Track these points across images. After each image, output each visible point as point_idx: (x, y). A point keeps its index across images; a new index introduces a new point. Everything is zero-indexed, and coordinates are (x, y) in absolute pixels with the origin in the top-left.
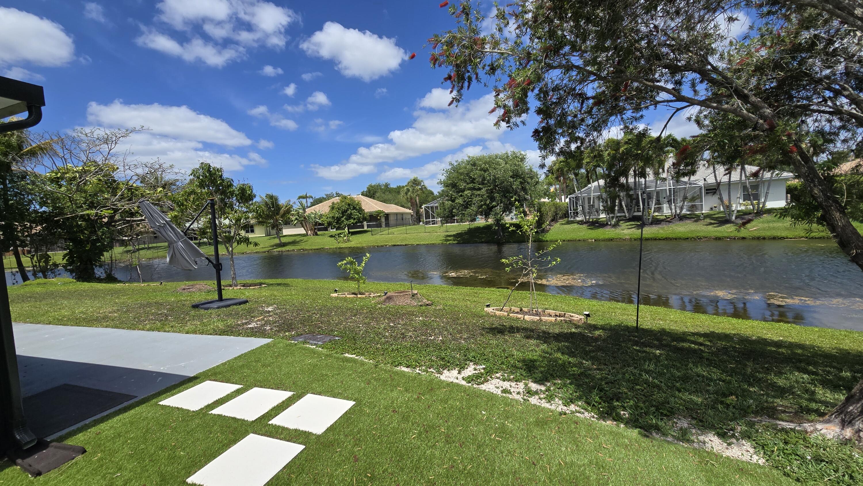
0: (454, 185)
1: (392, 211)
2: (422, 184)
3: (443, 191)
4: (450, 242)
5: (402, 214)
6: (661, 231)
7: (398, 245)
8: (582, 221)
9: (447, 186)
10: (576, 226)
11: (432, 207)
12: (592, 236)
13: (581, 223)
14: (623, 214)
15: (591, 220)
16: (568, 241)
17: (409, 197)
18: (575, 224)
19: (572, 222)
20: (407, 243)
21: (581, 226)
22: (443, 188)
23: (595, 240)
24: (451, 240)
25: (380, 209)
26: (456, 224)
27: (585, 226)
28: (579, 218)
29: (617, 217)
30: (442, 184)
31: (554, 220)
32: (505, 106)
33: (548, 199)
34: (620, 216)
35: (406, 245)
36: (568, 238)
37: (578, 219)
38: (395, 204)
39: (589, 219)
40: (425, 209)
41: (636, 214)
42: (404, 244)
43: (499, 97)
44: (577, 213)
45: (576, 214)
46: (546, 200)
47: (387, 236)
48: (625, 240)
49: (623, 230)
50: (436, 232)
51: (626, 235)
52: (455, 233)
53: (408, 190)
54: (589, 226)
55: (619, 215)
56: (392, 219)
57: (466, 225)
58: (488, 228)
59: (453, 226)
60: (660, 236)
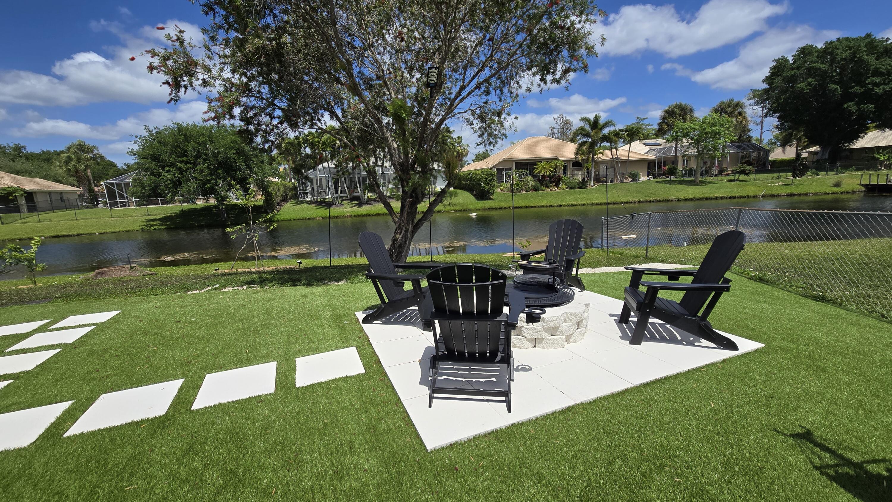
0: (155, 158)
1: (40, 188)
2: (95, 152)
3: (137, 164)
4: (156, 227)
5: (61, 193)
6: (373, 209)
7: (63, 236)
8: (311, 201)
9: (144, 158)
10: (305, 205)
11: (118, 185)
12: (320, 214)
13: (310, 203)
14: (346, 195)
15: (319, 200)
16: (299, 219)
17: (72, 169)
18: (305, 204)
19: (302, 202)
20: (81, 232)
21: (310, 206)
22: (136, 160)
23: (323, 218)
24: (155, 225)
25: (11, 184)
26: (160, 205)
27: (314, 205)
28: (309, 198)
29: (340, 197)
30: (135, 155)
31: (285, 199)
32: (216, 111)
33: (278, 179)
34: (343, 197)
35: (78, 235)
36: (298, 217)
37: (307, 199)
38: (43, 178)
39: (317, 199)
40: (106, 186)
41: (355, 194)
42: (75, 233)
43: (211, 104)
44: (307, 193)
45: (305, 194)
46: (276, 180)
47: (37, 224)
48: (347, 217)
49: (346, 208)
50: (131, 216)
51: (347, 212)
52: (160, 216)
53: (69, 159)
54: (318, 205)
55: (342, 195)
56: (39, 200)
57: (176, 207)
58: (207, 209)
59: (157, 209)
60: (372, 212)
